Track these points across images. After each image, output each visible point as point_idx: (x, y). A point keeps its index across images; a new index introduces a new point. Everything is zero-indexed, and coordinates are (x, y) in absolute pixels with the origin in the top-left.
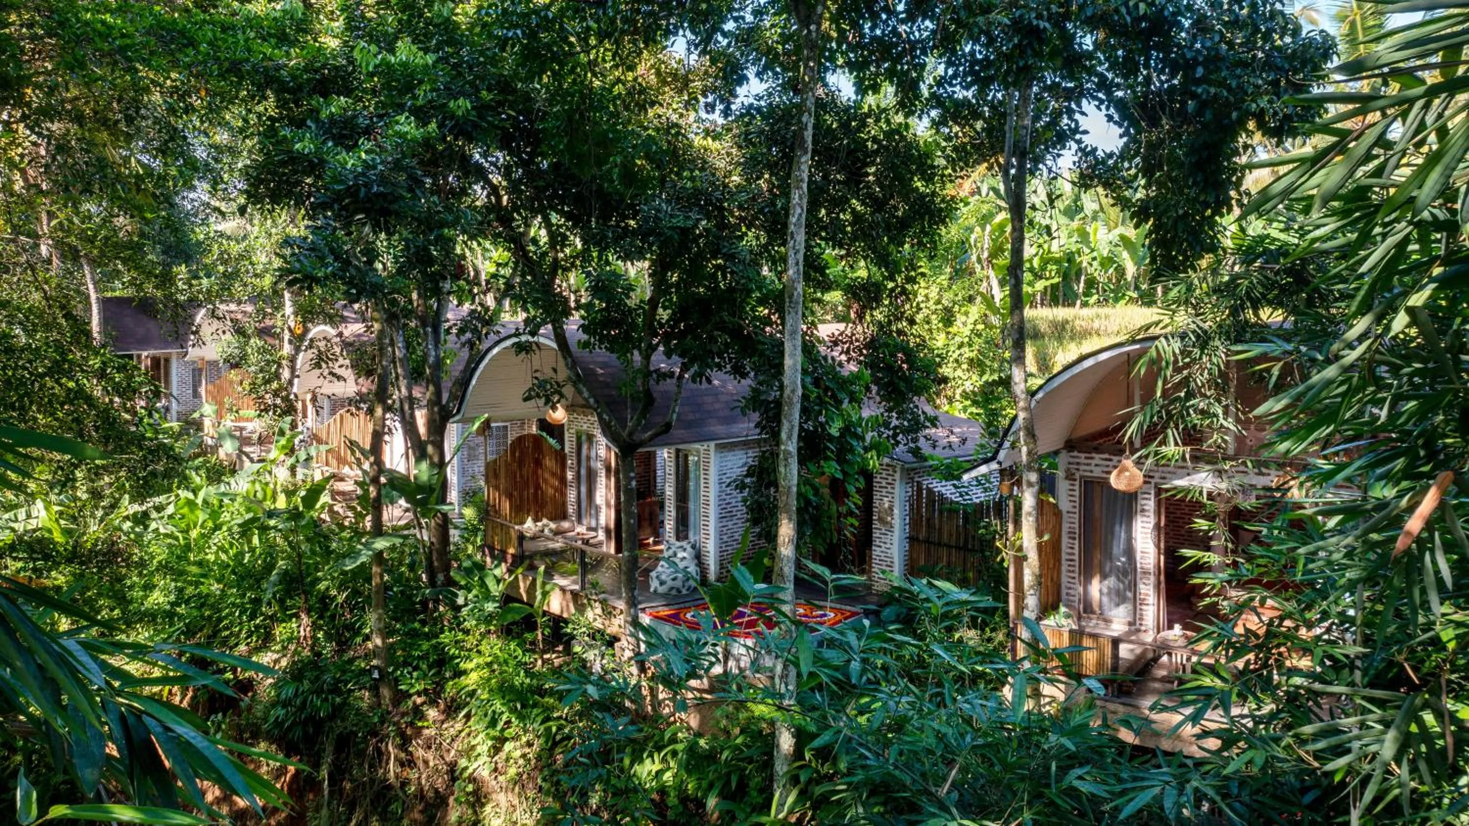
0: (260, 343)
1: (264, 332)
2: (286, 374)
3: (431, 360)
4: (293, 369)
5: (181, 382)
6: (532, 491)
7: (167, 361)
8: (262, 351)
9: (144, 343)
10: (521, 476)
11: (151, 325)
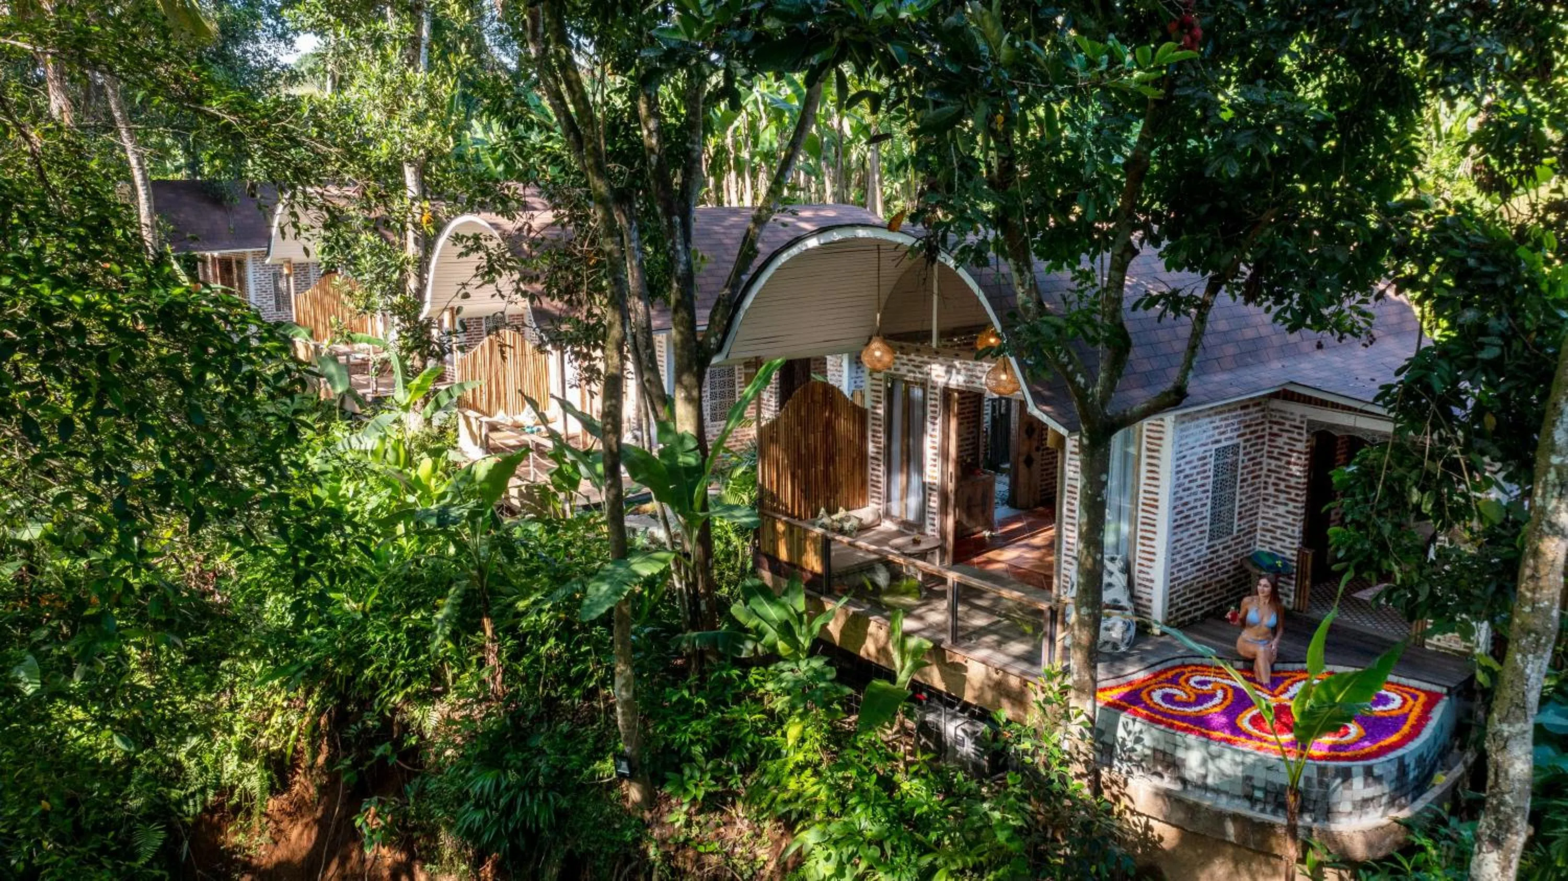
0: (374, 239)
1: (379, 226)
2: (412, 284)
3: (681, 268)
4: (421, 278)
5: (261, 291)
6: (821, 467)
7: (240, 264)
8: (375, 250)
9: (212, 240)
10: (807, 447)
11: (217, 216)
